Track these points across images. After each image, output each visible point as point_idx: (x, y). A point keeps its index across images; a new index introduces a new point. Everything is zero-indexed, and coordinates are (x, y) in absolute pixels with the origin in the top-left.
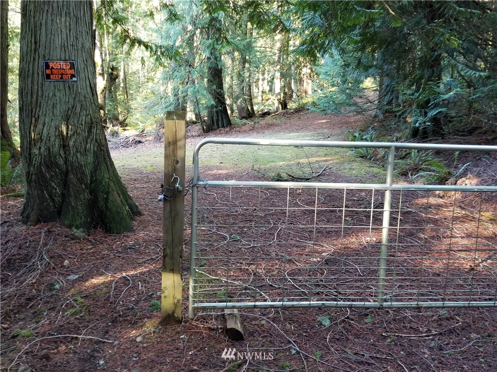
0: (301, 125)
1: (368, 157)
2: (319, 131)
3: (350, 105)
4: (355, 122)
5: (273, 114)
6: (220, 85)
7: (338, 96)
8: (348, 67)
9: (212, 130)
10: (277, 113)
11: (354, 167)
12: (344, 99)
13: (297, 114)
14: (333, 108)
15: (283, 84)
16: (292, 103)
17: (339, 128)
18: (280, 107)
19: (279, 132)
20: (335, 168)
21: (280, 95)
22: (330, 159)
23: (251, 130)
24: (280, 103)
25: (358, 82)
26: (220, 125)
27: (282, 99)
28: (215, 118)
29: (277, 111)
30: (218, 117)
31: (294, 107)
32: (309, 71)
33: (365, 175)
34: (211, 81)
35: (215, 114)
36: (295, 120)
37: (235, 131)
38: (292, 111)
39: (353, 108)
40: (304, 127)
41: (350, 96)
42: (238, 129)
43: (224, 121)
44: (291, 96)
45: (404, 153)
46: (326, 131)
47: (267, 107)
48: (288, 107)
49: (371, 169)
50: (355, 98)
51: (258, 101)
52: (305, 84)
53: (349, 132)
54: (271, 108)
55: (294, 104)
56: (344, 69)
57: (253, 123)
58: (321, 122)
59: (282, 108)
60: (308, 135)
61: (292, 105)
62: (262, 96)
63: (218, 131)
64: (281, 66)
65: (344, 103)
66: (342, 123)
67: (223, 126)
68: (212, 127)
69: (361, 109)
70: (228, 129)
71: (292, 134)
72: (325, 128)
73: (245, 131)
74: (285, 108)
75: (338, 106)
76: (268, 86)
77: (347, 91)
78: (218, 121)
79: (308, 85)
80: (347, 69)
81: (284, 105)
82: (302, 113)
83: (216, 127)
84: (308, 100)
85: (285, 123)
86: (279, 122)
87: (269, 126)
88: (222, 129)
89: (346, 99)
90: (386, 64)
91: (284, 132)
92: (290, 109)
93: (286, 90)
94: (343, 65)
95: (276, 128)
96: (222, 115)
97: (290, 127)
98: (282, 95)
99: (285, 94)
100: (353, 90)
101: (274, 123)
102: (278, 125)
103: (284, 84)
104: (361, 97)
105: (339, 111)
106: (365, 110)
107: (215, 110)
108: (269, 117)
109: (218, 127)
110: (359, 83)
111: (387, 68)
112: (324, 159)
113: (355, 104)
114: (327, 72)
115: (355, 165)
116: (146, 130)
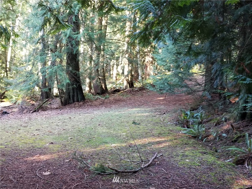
0: (143, 101)
1: (200, 138)
2: (157, 107)
3: (182, 86)
4: (186, 100)
5: (122, 91)
6: (77, 68)
7: (172, 78)
8: (180, 55)
9: (68, 104)
10: (125, 91)
11: (187, 153)
12: (177, 81)
13: (140, 92)
14: (167, 89)
15: (130, 68)
16: (138, 83)
17: (173, 104)
18: (128, 86)
19: (124, 106)
20: (167, 153)
21: (128, 77)
22: (163, 139)
23: (101, 104)
24: (128, 82)
25: (189, 67)
26: (75, 100)
27: (129, 80)
28: (71, 94)
29: (126, 89)
30: (74, 93)
31: (139, 86)
32: (151, 60)
33: (199, 166)
34: (69, 64)
35: (71, 91)
36: (138, 97)
37: (88, 105)
38: (137, 89)
39: (184, 89)
40: (145, 103)
41: (182, 79)
42: (90, 103)
43: (79, 97)
44: (137, 78)
45: (235, 136)
46: (162, 107)
47: (118, 86)
48: (135, 86)
49: (205, 156)
50: (186, 81)
51: (113, 81)
52: (148, 69)
53: (182, 110)
54: (122, 86)
55: (139, 84)
56: (177, 56)
57: (103, 99)
58: (159, 99)
59: (130, 87)
60: (147, 110)
61: (137, 85)
62: (116, 77)
63: (73, 105)
64: (129, 55)
65: (177, 85)
66: (176, 101)
67: (78, 101)
68: (69, 101)
69: (192, 90)
70: (81, 103)
71: (134, 109)
72: (162, 105)
73: (96, 106)
74: (132, 87)
75: (172, 87)
76: (122, 70)
77: (180, 75)
78: (73, 96)
79: (150, 70)
80: (179, 56)
81: (131, 84)
82: (144, 91)
83: (72, 101)
84: (150, 81)
85: (130, 99)
86: (125, 98)
87: (117, 101)
88: (77, 103)
89: (178, 82)
90: (214, 51)
91: (128, 107)
92: (135, 87)
93: (133, 73)
94: (176, 53)
95: (122, 104)
96: (77, 92)
97: (133, 102)
98: (130, 76)
99: (132, 76)
100: (184, 74)
101: (121, 99)
102: (124, 101)
103: (132, 68)
104: (191, 80)
105: (173, 92)
106: (195, 91)
107: (71, 87)
108: (119, 93)
109: (74, 102)
110: (189, 69)
111: (215, 55)
112: (158, 140)
113: (186, 86)
114: (162, 59)
115: (188, 151)
116: (18, 102)
